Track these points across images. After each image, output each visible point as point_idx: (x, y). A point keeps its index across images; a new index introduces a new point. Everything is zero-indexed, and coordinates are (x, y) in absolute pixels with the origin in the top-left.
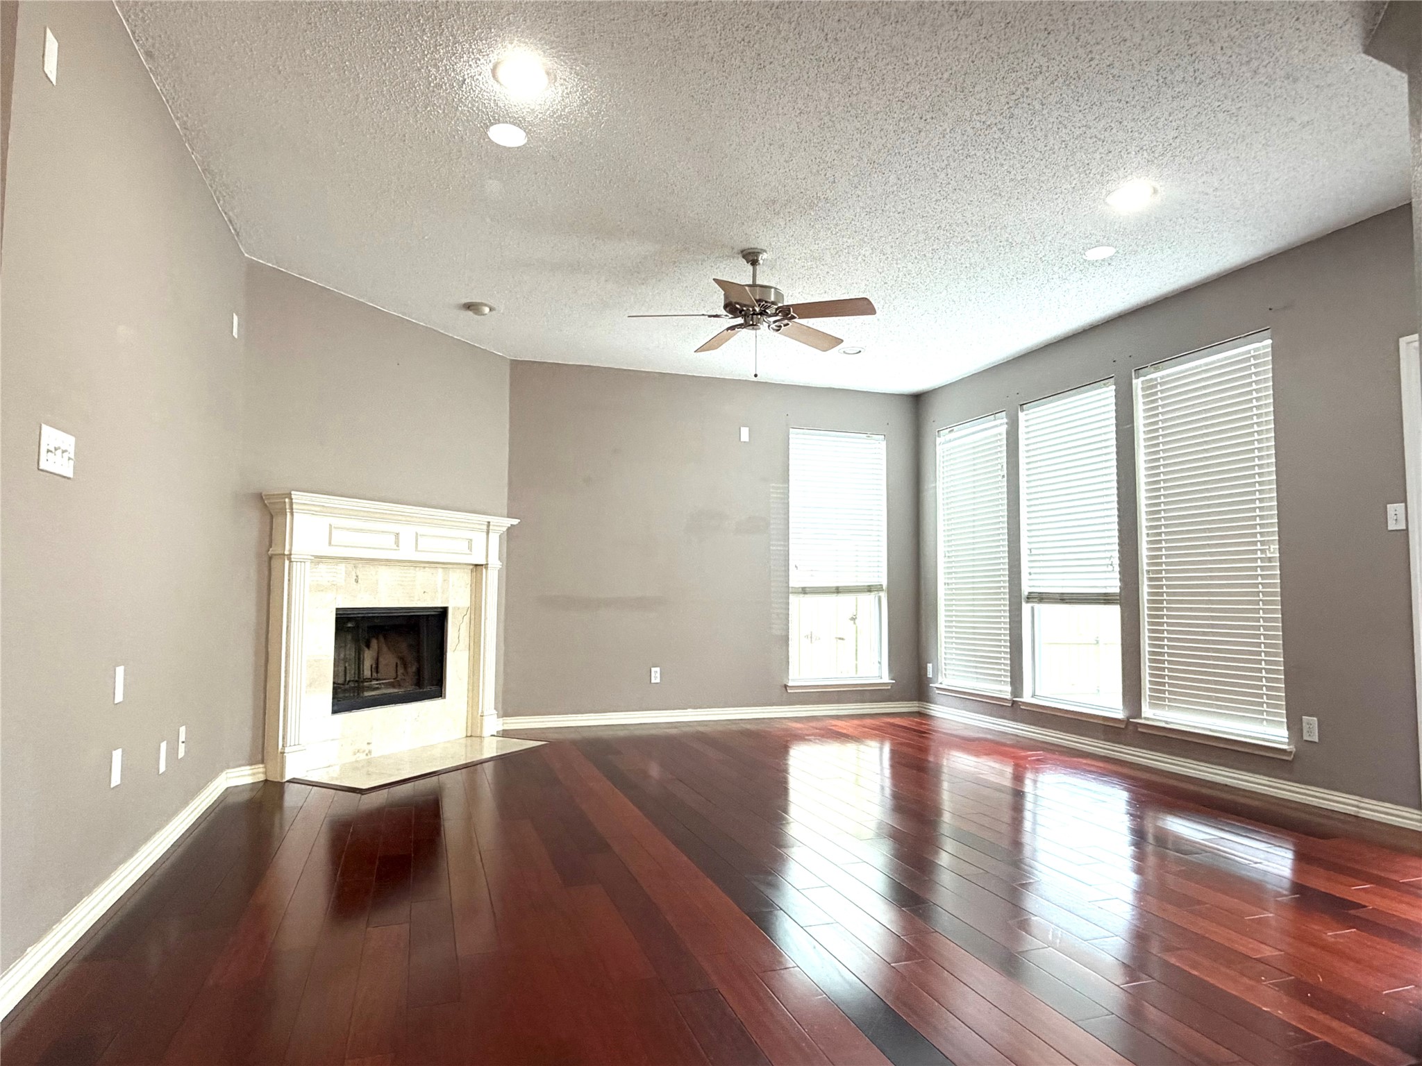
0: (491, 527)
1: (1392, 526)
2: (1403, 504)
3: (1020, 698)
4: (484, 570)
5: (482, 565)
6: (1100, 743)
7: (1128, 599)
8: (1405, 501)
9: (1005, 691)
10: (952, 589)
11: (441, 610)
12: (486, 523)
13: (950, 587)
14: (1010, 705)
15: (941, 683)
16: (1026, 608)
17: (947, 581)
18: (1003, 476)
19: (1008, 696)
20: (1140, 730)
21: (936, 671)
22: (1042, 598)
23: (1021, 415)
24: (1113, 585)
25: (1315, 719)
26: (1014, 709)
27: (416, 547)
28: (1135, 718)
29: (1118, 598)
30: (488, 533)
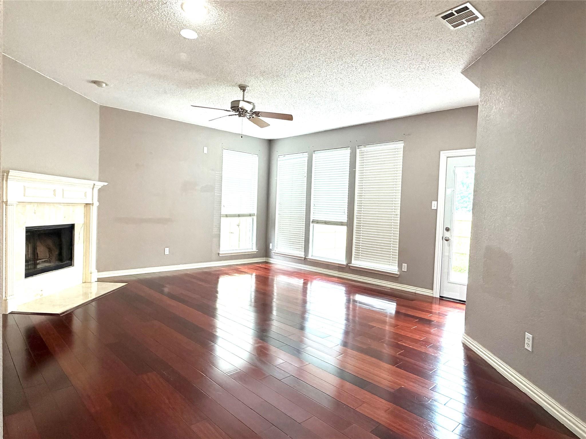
0: (95, 186)
1: (433, 208)
2: (436, 202)
3: (307, 257)
4: (91, 206)
5: (90, 204)
6: (337, 272)
7: (350, 224)
8: (437, 201)
9: (302, 254)
10: (281, 216)
11: (71, 225)
12: (93, 185)
13: (280, 215)
14: (304, 259)
15: (275, 251)
16: (311, 225)
17: (280, 213)
18: (305, 177)
19: (304, 257)
20: (351, 268)
21: (273, 246)
22: (318, 222)
23: (314, 155)
24: (345, 219)
25: (406, 264)
26: (305, 261)
27: (63, 196)
28: (349, 264)
29: (346, 224)
30: (93, 189)
